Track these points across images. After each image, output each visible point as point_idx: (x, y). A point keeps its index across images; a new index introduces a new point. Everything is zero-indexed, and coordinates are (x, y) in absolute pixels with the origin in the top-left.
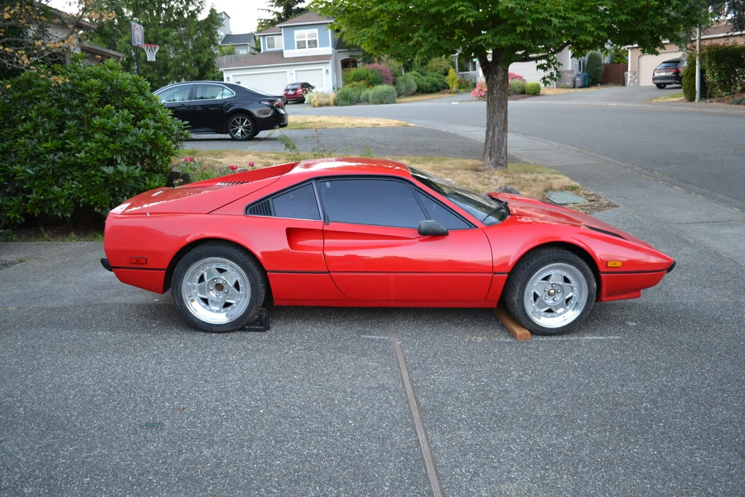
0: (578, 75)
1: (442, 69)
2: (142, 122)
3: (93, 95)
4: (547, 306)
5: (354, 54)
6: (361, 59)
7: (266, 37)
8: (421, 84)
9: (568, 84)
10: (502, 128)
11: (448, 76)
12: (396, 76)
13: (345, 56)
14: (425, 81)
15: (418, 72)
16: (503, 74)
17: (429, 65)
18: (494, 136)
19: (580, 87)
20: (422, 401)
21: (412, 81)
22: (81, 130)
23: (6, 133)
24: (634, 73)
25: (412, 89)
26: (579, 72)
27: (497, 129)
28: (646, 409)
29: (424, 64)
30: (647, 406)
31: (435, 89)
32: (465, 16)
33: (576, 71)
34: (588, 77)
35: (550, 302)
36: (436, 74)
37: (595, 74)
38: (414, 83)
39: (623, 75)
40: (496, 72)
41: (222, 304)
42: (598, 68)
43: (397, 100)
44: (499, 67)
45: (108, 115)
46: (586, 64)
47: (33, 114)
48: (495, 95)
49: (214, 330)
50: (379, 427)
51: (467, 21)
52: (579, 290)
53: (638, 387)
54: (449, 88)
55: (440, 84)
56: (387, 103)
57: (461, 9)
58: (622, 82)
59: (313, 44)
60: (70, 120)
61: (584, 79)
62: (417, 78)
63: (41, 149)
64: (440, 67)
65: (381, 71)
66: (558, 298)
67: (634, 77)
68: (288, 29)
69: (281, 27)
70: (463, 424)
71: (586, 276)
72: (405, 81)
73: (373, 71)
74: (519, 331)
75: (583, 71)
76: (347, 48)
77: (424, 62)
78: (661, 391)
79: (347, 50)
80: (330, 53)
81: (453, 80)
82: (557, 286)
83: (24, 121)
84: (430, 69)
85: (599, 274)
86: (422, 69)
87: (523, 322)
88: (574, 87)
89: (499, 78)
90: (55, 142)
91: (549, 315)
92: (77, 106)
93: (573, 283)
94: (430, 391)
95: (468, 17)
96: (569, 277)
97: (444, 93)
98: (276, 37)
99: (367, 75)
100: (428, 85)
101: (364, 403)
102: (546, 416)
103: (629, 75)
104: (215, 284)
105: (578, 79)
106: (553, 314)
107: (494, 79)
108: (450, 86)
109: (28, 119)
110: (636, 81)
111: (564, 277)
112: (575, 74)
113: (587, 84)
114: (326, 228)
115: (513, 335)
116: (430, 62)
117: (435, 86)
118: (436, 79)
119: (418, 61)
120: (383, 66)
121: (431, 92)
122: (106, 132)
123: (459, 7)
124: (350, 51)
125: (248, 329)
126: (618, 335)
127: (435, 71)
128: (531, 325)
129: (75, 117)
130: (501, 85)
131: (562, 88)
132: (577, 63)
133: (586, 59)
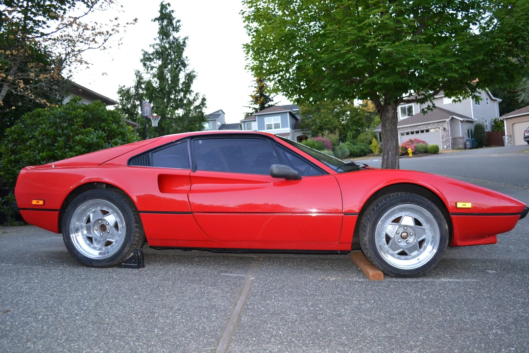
0: (467, 140)
1: (368, 140)
2: (113, 140)
3: (79, 120)
4: (400, 248)
5: (306, 132)
6: (310, 135)
7: (246, 123)
8: (353, 150)
9: (461, 146)
10: (394, 152)
11: (372, 144)
12: (334, 145)
13: (300, 134)
14: (355, 148)
15: (351, 142)
16: (393, 112)
17: (359, 138)
18: (388, 159)
19: (470, 149)
20: (244, 319)
21: (346, 148)
22: (67, 144)
23: (19, 148)
24: (510, 136)
25: (346, 154)
26: (468, 138)
27: (390, 153)
28: (496, 334)
29: (355, 137)
30: (497, 332)
31: (363, 154)
32: (356, 63)
33: (466, 137)
34: (475, 142)
35: (403, 244)
36: (363, 144)
37: (480, 139)
38: (347, 150)
39: (502, 139)
40: (387, 111)
41: (104, 243)
42: (483, 135)
44: (389, 107)
45: (87, 134)
46: (473, 132)
47: (36, 134)
48: (387, 128)
49: (94, 265)
50: (181, 336)
51: (358, 66)
52: (431, 233)
53: (489, 316)
54: (373, 152)
55: (367, 150)
57: (352, 58)
58: (501, 143)
59: (277, 126)
60: (60, 137)
61: (472, 143)
62: (349, 146)
63: (38, 158)
64: (367, 139)
65: (324, 142)
66: (411, 240)
67: (510, 139)
68: (260, 116)
69: (255, 116)
70: (276, 339)
71: (435, 216)
72: (341, 149)
73: (318, 142)
74: (371, 272)
75: (472, 137)
76: (301, 128)
78: (516, 320)
79: (301, 130)
80: (289, 132)
81: (375, 147)
82: (409, 229)
83: (30, 139)
84: (359, 141)
85: (449, 216)
86: (353, 141)
87: (376, 263)
88: (465, 148)
89: (390, 115)
90: (49, 153)
91: (403, 257)
92: (66, 128)
93: (425, 225)
94: (258, 312)
95: (358, 64)
96: (420, 220)
97: (370, 156)
98: (253, 123)
99: (314, 145)
100: (358, 151)
101: (184, 317)
102: (375, 336)
103: (506, 138)
104: (99, 225)
105: (468, 143)
106: (408, 257)
107: (386, 116)
108: (374, 151)
109: (33, 137)
110: (512, 142)
111: (415, 219)
112: (465, 140)
113: (475, 146)
114: (192, 174)
116: (359, 136)
117: (363, 151)
118: (363, 147)
119: (350, 135)
120: (325, 138)
121: (360, 156)
122: (84, 145)
123: (351, 56)
124: (303, 130)
125: (124, 265)
126: (476, 279)
127: (363, 142)
128: (384, 266)
129: (64, 135)
130: (392, 120)
131: (456, 149)
132: (467, 132)
133: (473, 129)
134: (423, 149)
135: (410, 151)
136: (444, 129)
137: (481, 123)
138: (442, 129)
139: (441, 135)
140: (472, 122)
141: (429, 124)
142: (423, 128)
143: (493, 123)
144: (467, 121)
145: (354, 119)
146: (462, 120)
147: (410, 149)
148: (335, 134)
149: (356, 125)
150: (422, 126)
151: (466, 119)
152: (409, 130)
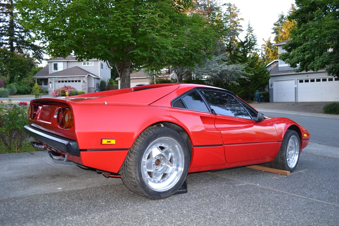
1: (29, 83)
8: (19, 89)
11: (34, 87)
12: (6, 84)
14: (22, 88)
15: (17, 83)
17: (22, 81)
21: (15, 87)
25: (15, 91)
26: (97, 88)
29: (20, 79)
31: (26, 92)
36: (26, 85)
38: (16, 89)
40: (126, 71)
41: (162, 175)
42: (105, 87)
43: (9, 96)
44: (127, 69)
46: (99, 85)
55: (29, 90)
56: (4, 97)
62: (17, 86)
64: (28, 82)
74: (287, 171)
77: (19, 79)
81: (37, 88)
84: (23, 83)
85: (302, 141)
86: (19, 82)
100: (23, 90)
104: (155, 160)
105: (97, 91)
107: (125, 75)
108: (35, 91)
112: (95, 89)
115: (286, 174)
116: (23, 79)
118: (27, 88)
119: (17, 78)
121: (24, 94)
125: (178, 192)
126: (305, 169)
127: (26, 84)
132: (96, 85)
133: (100, 83)
134: (75, 93)
135: (67, 93)
136: (84, 81)
137: (104, 80)
138: (83, 81)
139: (81, 85)
140: (99, 79)
141: (74, 77)
142: (70, 79)
143: (109, 81)
144: (97, 78)
145: (19, 67)
146: (95, 77)
147: (67, 92)
148: (6, 76)
149: (20, 71)
150: (70, 78)
151: (96, 77)
152: (61, 80)
